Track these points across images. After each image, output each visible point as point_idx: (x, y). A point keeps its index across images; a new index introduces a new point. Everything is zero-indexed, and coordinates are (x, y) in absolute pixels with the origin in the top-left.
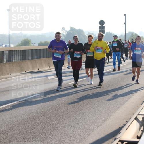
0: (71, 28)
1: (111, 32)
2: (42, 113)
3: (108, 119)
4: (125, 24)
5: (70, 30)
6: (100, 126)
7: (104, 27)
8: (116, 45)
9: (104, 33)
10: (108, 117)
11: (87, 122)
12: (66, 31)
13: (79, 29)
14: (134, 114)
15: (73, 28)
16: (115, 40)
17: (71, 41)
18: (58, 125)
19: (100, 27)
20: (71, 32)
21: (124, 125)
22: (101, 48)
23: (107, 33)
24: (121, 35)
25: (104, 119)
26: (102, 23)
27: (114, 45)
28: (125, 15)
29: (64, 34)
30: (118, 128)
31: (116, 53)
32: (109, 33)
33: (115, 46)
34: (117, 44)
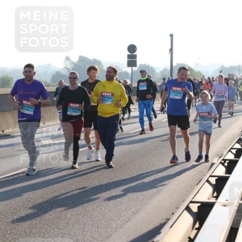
0: (80, 57)
1: (147, 64)
2: (30, 201)
3: (141, 209)
4: (171, 50)
5: (78, 61)
6: (128, 221)
7: (135, 57)
8: (145, 88)
9: (136, 66)
10: (141, 206)
11: (106, 215)
12: (73, 62)
13: (94, 59)
14: (184, 201)
15: (84, 57)
16: (142, 77)
17: (63, 81)
18: (57, 221)
19: (128, 55)
20: (81, 64)
21: (168, 220)
22: (110, 94)
23: (141, 65)
24: (165, 70)
25: (135, 210)
26: (132, 49)
27: (141, 89)
28: (171, 36)
29: (69, 67)
30: (157, 224)
31: (145, 102)
32: (145, 65)
33: (143, 89)
34: (146, 86)
